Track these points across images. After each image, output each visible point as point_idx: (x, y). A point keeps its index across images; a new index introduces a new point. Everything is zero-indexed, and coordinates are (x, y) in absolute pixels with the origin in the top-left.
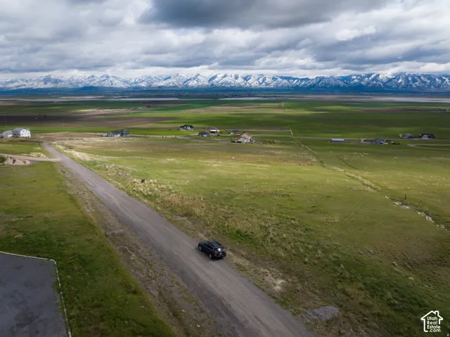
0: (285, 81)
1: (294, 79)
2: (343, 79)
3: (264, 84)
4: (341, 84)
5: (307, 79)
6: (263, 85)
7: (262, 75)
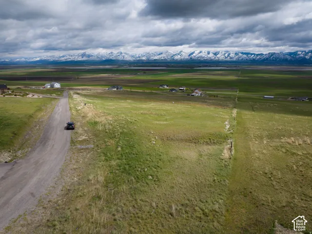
0: (245, 56)
1: (252, 54)
2: (290, 54)
3: (229, 57)
4: (289, 57)
5: (262, 54)
6: (228, 59)
7: (228, 51)
